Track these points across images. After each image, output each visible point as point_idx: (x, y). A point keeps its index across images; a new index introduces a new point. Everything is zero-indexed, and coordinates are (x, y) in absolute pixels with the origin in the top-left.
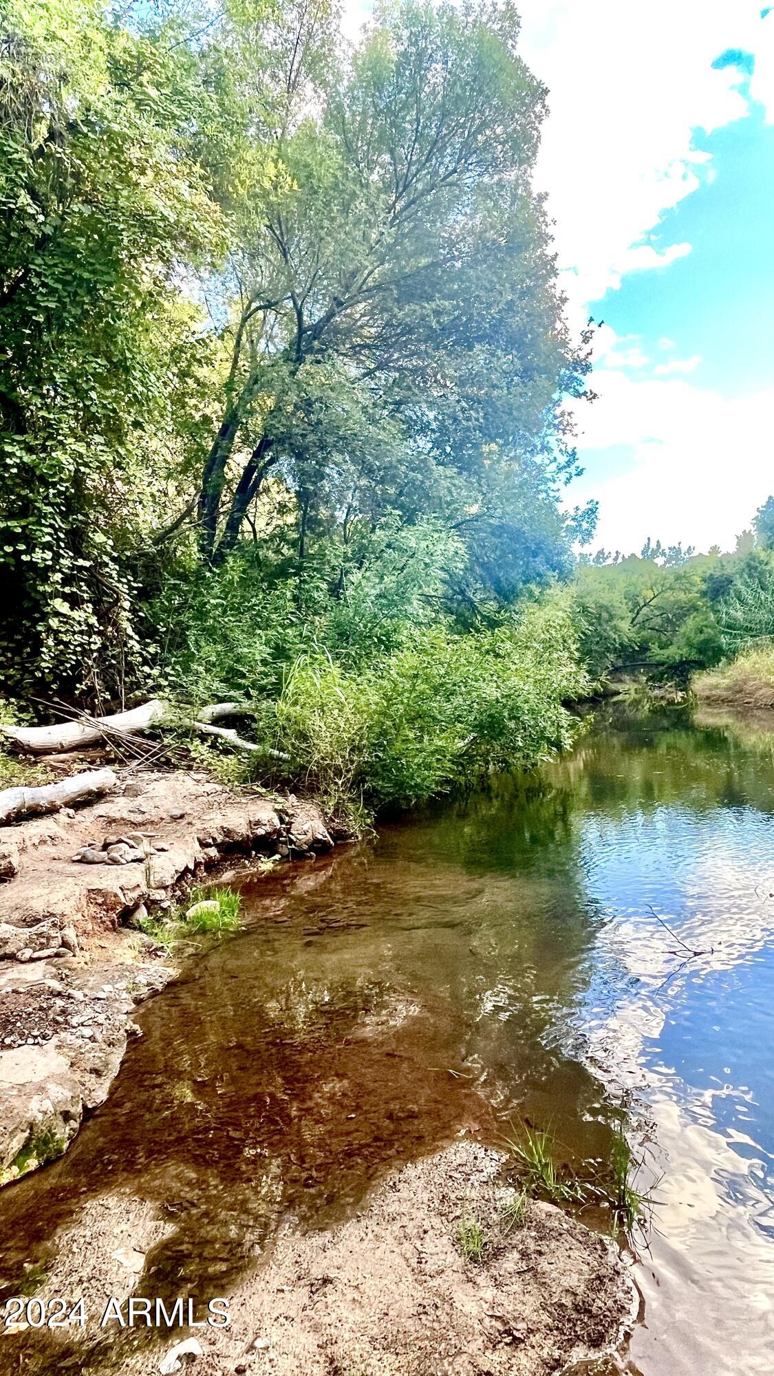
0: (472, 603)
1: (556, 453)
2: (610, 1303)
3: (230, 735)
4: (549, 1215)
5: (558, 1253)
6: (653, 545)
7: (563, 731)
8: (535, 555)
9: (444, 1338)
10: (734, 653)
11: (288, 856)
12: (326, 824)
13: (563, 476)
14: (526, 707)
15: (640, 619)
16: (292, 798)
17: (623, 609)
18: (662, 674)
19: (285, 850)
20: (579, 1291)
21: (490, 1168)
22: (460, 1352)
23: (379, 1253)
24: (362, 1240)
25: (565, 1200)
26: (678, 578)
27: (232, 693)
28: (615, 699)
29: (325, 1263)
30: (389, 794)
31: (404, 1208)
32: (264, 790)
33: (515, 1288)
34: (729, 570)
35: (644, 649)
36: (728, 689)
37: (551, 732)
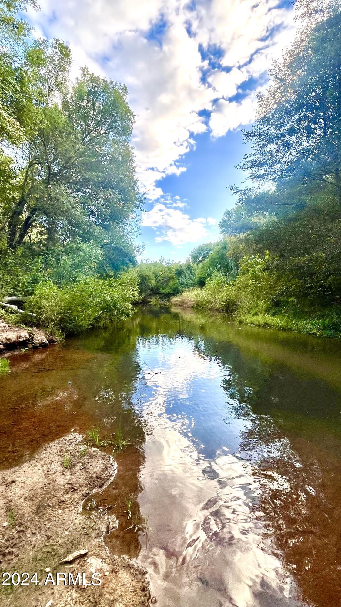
0: (105, 270)
1: (134, 227)
2: (108, 474)
3: (14, 307)
4: (94, 451)
5: (95, 462)
6: (162, 259)
7: (129, 311)
8: (126, 257)
9: (50, 493)
10: (183, 292)
11: (31, 348)
12: (46, 337)
13: (136, 234)
14: (118, 303)
15: (157, 280)
16: (35, 329)
17: (153, 277)
18: (163, 297)
19: (30, 346)
20: (98, 472)
21: (79, 439)
22: (55, 496)
23: (34, 471)
24: (29, 467)
25: (101, 446)
26: (169, 269)
27: (16, 293)
28: (149, 303)
29: (14, 476)
30: (70, 328)
31: (47, 455)
32: (24, 326)
33: (78, 474)
34: (183, 268)
35: (158, 289)
36: (180, 302)
37: (126, 311)
